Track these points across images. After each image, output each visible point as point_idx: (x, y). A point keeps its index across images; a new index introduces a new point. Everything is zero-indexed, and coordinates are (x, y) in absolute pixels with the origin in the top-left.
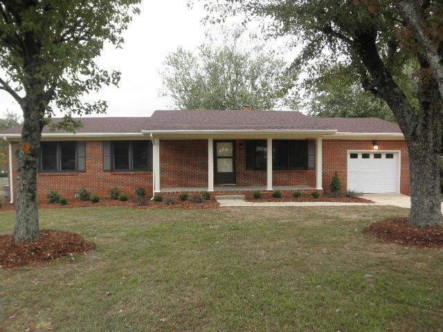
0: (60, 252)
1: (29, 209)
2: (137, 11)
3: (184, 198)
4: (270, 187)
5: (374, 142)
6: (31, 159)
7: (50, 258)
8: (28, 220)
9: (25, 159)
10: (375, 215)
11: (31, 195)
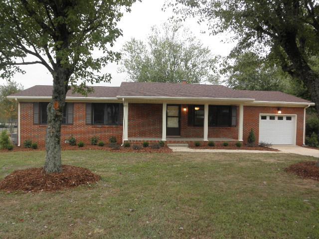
0: (80, 181)
1: (56, 150)
2: (129, 10)
3: (146, 145)
4: (206, 139)
5: (279, 108)
6: (59, 114)
7: (74, 185)
8: (55, 157)
9: (55, 114)
10: (286, 160)
11: (57, 139)
